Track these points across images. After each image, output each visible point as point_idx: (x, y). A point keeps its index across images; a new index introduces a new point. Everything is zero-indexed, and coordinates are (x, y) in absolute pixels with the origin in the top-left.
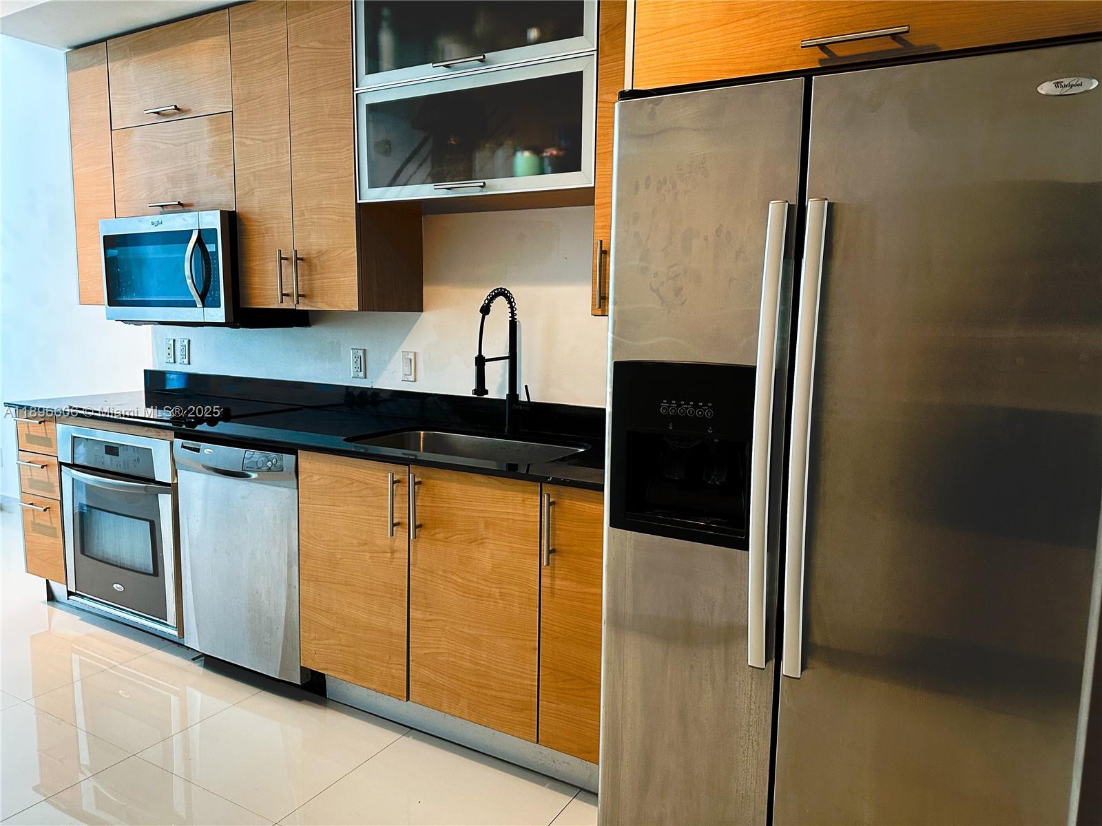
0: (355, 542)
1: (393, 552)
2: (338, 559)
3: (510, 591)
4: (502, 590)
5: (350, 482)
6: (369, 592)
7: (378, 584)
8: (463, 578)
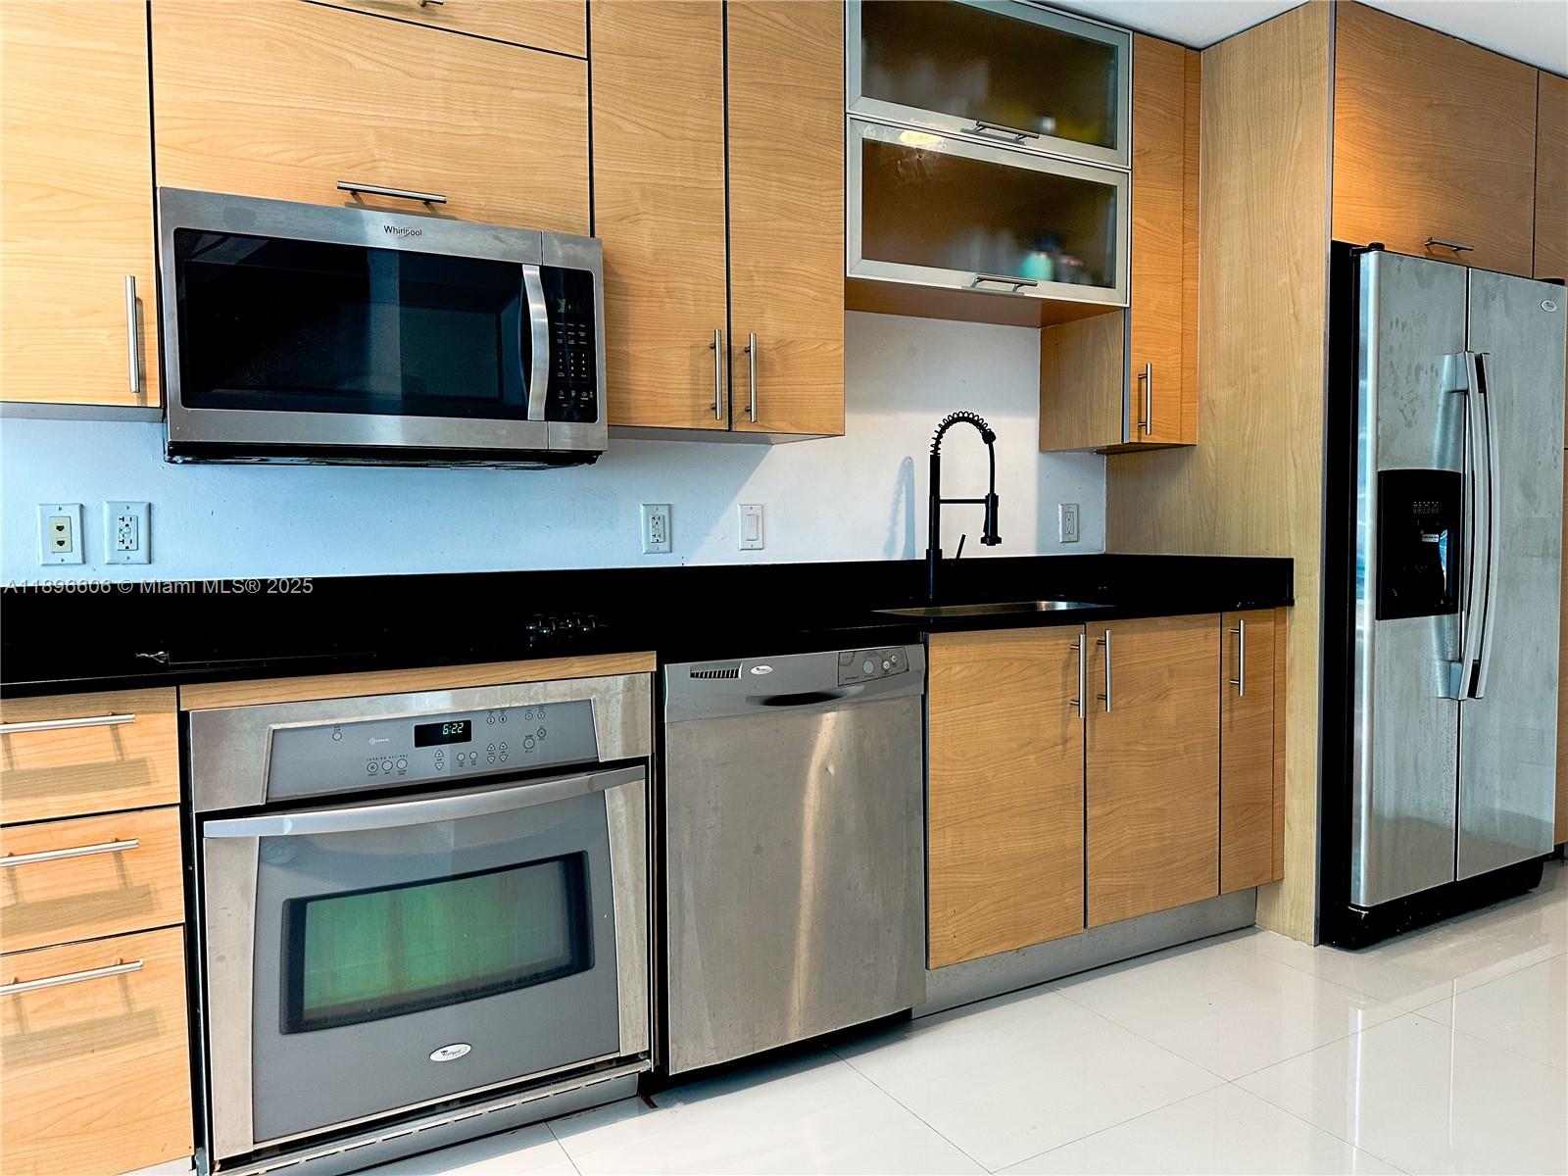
0: (1014, 745)
1: (1065, 742)
2: (990, 778)
3: (1192, 742)
4: (1187, 743)
5: (1006, 663)
6: (1035, 808)
7: (1045, 793)
8: (1147, 745)
